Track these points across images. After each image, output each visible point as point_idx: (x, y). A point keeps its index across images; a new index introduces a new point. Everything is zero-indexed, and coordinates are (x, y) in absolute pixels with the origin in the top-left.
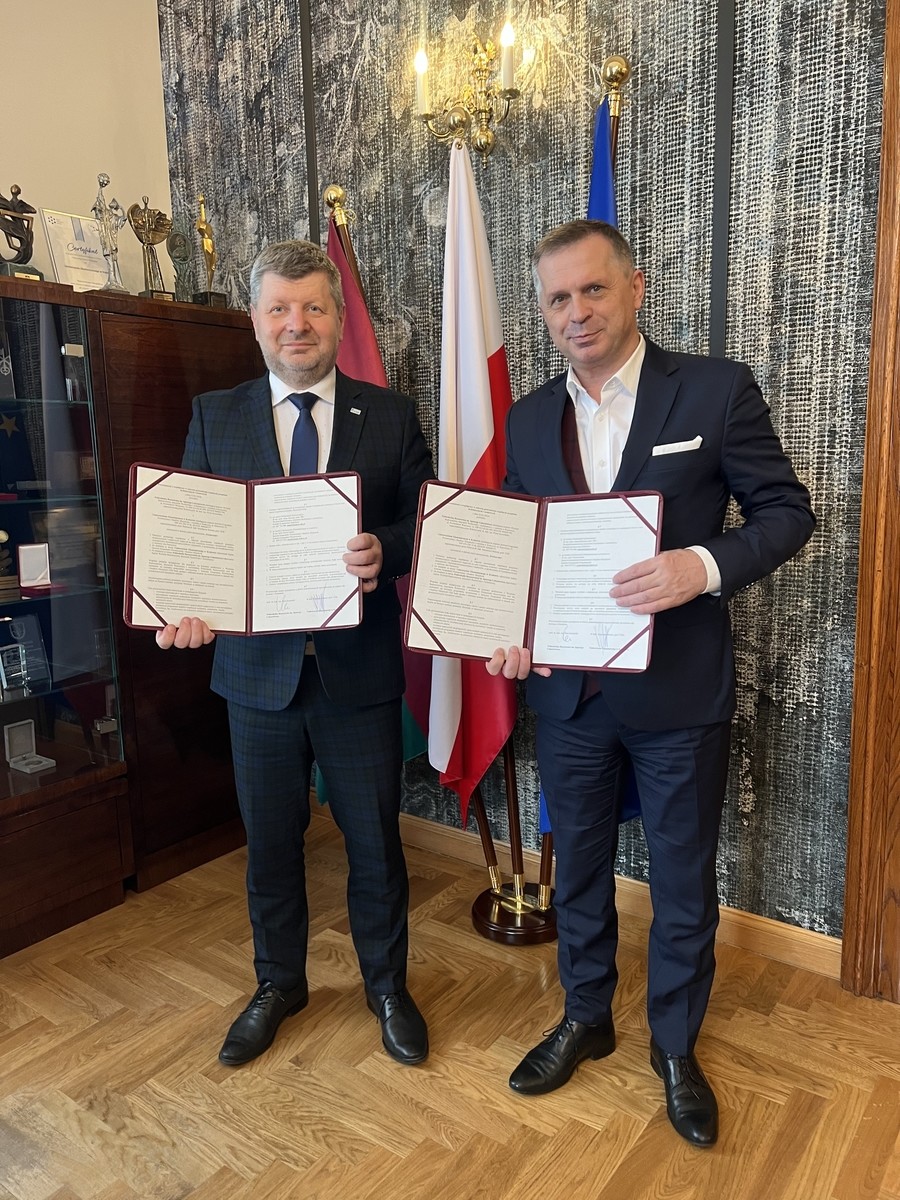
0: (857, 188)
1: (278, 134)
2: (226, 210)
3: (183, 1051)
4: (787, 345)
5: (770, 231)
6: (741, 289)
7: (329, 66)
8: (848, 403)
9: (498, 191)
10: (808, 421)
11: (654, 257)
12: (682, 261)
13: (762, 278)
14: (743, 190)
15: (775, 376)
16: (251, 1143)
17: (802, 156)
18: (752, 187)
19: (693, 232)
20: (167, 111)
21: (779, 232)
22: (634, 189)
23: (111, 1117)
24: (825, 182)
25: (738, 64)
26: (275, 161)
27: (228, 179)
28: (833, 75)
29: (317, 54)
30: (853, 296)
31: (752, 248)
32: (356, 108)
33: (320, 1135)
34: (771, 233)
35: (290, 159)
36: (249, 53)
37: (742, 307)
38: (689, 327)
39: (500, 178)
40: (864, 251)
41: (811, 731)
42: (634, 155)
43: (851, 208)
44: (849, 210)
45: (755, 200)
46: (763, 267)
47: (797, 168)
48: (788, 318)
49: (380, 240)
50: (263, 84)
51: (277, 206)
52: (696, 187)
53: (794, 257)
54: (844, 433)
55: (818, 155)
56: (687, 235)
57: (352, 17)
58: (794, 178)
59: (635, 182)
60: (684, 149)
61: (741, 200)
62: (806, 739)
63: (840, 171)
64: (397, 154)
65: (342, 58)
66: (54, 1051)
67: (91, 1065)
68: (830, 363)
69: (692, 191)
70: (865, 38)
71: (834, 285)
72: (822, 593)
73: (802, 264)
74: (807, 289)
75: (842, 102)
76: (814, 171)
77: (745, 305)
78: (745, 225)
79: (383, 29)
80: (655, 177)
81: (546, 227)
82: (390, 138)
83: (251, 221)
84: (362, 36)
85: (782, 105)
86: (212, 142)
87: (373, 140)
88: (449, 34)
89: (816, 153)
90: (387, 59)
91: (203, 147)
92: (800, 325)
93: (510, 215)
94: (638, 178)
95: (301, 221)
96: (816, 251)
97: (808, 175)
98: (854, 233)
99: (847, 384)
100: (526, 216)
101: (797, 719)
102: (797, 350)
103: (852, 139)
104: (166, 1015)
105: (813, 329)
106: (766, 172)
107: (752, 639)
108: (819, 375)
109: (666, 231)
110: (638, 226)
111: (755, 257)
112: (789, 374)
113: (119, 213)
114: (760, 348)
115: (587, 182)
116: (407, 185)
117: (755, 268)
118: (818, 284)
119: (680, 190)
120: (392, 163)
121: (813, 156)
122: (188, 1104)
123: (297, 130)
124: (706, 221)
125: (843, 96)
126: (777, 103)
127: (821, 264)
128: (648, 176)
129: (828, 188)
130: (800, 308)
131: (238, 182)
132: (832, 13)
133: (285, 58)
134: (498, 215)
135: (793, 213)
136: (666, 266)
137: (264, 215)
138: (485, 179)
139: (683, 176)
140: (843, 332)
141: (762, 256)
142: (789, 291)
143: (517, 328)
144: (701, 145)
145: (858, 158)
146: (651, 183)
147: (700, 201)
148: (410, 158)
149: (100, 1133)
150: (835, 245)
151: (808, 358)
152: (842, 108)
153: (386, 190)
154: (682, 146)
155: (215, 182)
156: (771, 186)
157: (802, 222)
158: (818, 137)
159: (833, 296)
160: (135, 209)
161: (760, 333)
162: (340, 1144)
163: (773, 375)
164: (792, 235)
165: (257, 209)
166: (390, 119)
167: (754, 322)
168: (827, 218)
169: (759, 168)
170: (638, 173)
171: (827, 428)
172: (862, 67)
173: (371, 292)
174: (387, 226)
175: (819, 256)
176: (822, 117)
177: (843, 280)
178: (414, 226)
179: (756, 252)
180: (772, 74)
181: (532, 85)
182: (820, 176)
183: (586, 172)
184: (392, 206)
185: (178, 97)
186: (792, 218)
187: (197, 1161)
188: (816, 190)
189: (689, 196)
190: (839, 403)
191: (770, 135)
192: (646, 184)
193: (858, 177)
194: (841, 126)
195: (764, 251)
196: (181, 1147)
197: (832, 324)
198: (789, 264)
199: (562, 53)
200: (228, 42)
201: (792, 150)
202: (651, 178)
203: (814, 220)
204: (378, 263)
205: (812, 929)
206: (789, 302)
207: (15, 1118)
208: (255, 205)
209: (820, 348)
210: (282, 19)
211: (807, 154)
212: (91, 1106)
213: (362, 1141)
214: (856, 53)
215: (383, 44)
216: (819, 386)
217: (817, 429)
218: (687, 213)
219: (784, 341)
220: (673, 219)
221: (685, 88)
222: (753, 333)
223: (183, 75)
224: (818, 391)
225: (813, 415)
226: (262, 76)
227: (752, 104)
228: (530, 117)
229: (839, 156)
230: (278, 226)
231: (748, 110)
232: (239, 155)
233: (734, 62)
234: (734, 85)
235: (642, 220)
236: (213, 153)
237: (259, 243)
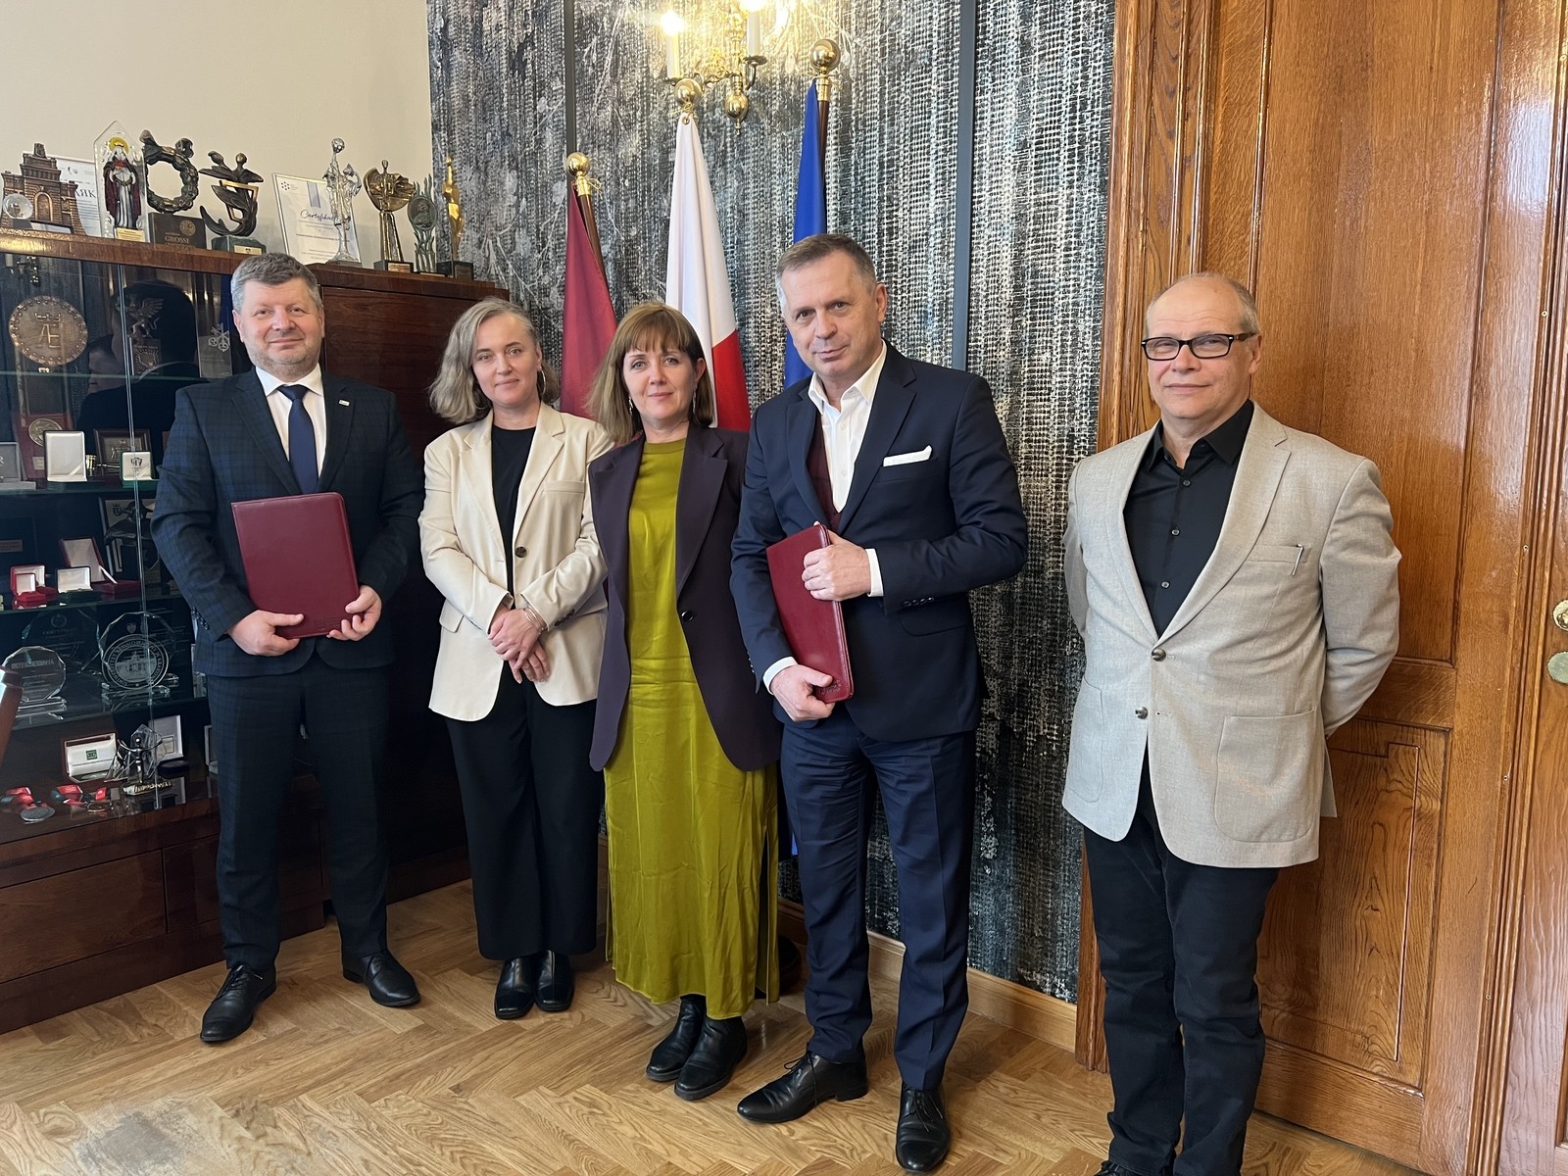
0: (1093, 174)
1: (539, 89)
2: (486, 168)
3: (343, 1072)
4: (1028, 340)
5: (1011, 216)
6: (984, 277)
7: (590, 18)
8: (1086, 405)
9: (751, 160)
10: (1048, 424)
11: (901, 238)
12: (928, 244)
13: (1004, 266)
14: (986, 171)
15: (1016, 373)
16: (386, 1158)
17: (1042, 137)
18: (994, 167)
19: (938, 213)
20: (431, 58)
21: (1020, 217)
22: (881, 165)
23: (254, 1125)
24: (1062, 166)
25: (981, 37)
26: (535, 117)
27: (489, 134)
28: (1070, 52)
29: (579, 5)
30: (1090, 290)
31: (994, 233)
32: (615, 64)
33: (458, 1156)
34: (1012, 218)
35: (551, 116)
37: (985, 297)
38: (934, 316)
39: (753, 146)
40: (1100, 241)
41: (1052, 768)
42: (881, 128)
43: (1088, 195)
44: (1086, 197)
45: (997, 181)
46: (1005, 254)
47: (1037, 149)
48: (1029, 311)
49: (636, 207)
50: (526, 34)
51: (536, 166)
52: (941, 165)
53: (1034, 244)
54: (1083, 438)
55: (1056, 137)
56: (932, 216)
58: (1034, 160)
59: (883, 156)
60: (929, 124)
61: (984, 180)
62: (1046, 777)
63: (1077, 155)
64: (654, 115)
65: (603, 10)
66: (213, 1063)
67: (245, 1078)
68: (1068, 361)
69: (937, 169)
70: (1102, 14)
71: (1072, 276)
72: (1061, 613)
73: (1042, 253)
74: (1047, 279)
75: (1079, 82)
76: (1053, 153)
77: (988, 295)
78: (987, 208)
80: (902, 152)
82: (648, 97)
83: (510, 181)
85: (1022, 82)
86: (475, 93)
87: (631, 99)
89: (1054, 134)
91: (466, 99)
92: (1040, 318)
93: (763, 186)
94: (886, 153)
95: (559, 183)
96: (1055, 239)
97: (1047, 157)
98: (1090, 220)
99: (1085, 384)
101: (1038, 753)
102: (1037, 345)
103: (1088, 121)
104: (337, 1038)
105: (1052, 323)
106: (1008, 152)
107: (994, 661)
108: (1058, 374)
109: (913, 211)
110: (885, 204)
111: (997, 243)
112: (1029, 371)
113: (354, 179)
114: (1002, 342)
115: (837, 154)
116: (663, 149)
117: (997, 255)
118: (1057, 275)
119: (926, 168)
120: (649, 124)
121: (1052, 138)
122: (334, 1120)
123: (557, 85)
124: (950, 202)
125: (1080, 75)
126: (1018, 80)
127: (1060, 253)
128: (896, 150)
129: (1067, 173)
130: (1040, 300)
131: (499, 137)
133: (547, 8)
134: (751, 185)
135: (1033, 197)
136: (912, 249)
137: (523, 176)
138: (739, 146)
139: (928, 153)
140: (1081, 328)
141: (1004, 243)
142: (1030, 281)
143: (768, 310)
144: (945, 121)
145: (1094, 142)
146: (898, 159)
147: (945, 181)
149: (240, 1139)
150: (1073, 234)
151: (1048, 355)
152: (1079, 88)
153: (643, 154)
154: (927, 121)
155: (477, 137)
156: (1012, 167)
157: (1042, 208)
158: (1057, 118)
159: (1071, 289)
160: (372, 175)
161: (1002, 325)
162: (475, 1165)
163: (1014, 372)
164: (1032, 221)
165: (517, 168)
166: (648, 77)
167: (996, 313)
168: (1065, 204)
169: (1000, 147)
170: (886, 148)
171: (1066, 432)
172: (1098, 45)
173: (627, 264)
174: (643, 192)
175: (1058, 244)
176: (1060, 96)
177: (1081, 272)
179: (998, 238)
180: (1013, 48)
181: (785, 48)
182: (1058, 159)
183: (836, 144)
184: (648, 172)
185: (443, 43)
186: (1032, 203)
187: (328, 1170)
188: (1055, 174)
189: (934, 174)
190: (1078, 405)
191: (1011, 113)
192: (893, 160)
193: (1094, 161)
194: (1078, 107)
195: (1006, 237)
196: (315, 1156)
197: (1070, 319)
198: (1030, 252)
199: (813, 16)
201: (1032, 132)
202: (898, 153)
203: (1053, 206)
204: (633, 233)
205: (1053, 995)
206: (1029, 293)
207: (159, 1119)
208: (514, 165)
209: (1059, 344)
211: (1046, 136)
212: (237, 1114)
213: (499, 1164)
214: (1092, 30)
216: (1058, 385)
217: (1056, 432)
218: (933, 192)
219: (1026, 335)
220: (918, 198)
221: (930, 60)
222: (995, 325)
223: (448, 20)
224: (1058, 391)
225: (1052, 418)
226: (525, 26)
227: (994, 79)
228: (783, 83)
229: (1077, 139)
230: (537, 187)
231: (990, 86)
232: (501, 109)
233: (977, 34)
234: (976, 59)
235: (889, 198)
236: (475, 105)
237: (517, 205)
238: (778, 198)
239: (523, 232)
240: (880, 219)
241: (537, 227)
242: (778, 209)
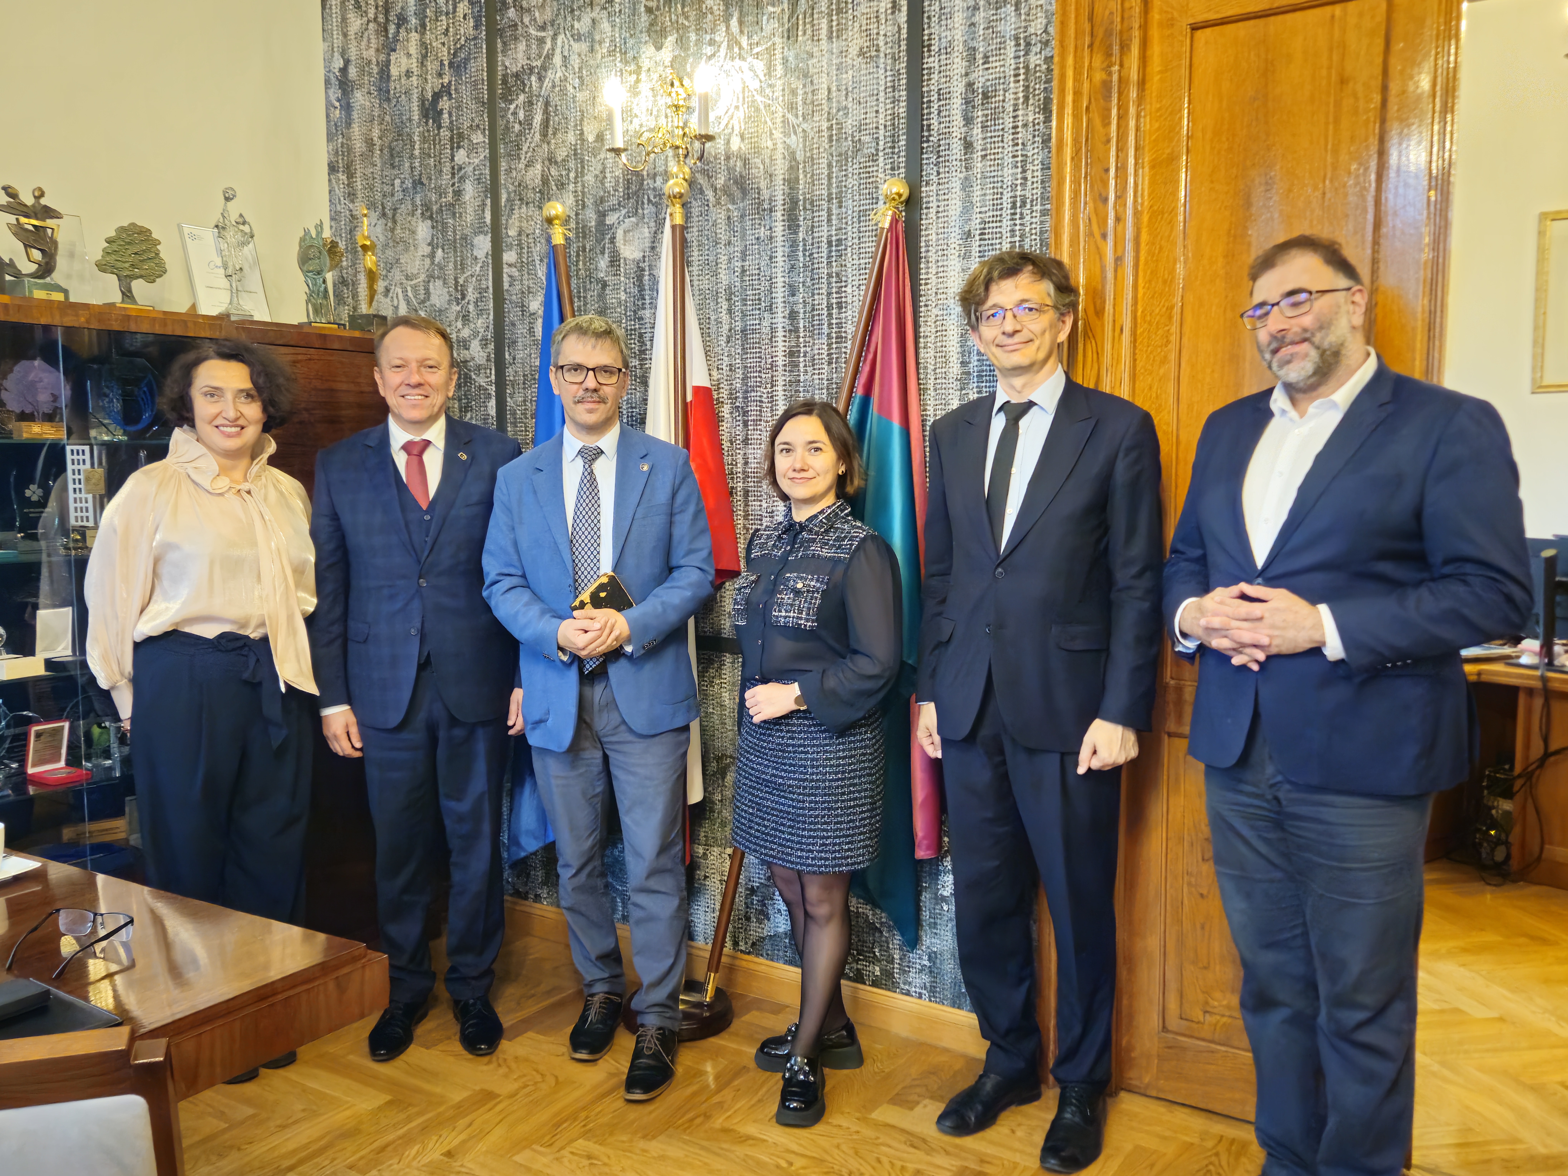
1: (457, 140)
2: (394, 216)
6: (932, 352)
7: (517, 75)
9: (695, 229)
11: (850, 312)
13: (951, 343)
14: (932, 256)
17: (985, 228)
18: (940, 253)
20: (327, 97)
22: (830, 243)
25: (926, 134)
26: (453, 168)
27: (397, 182)
28: (1010, 155)
29: (503, 61)
31: (941, 312)
32: (546, 123)
35: (471, 169)
36: (426, 48)
42: (829, 210)
45: (944, 266)
46: (952, 333)
47: (981, 239)
50: (442, 83)
51: (454, 217)
55: (999, 229)
57: (543, 28)
58: (978, 249)
59: (831, 236)
61: (930, 264)
64: (589, 178)
65: (531, 69)
70: (1038, 124)
75: (1019, 182)
76: (996, 244)
77: (936, 369)
78: (934, 290)
79: (576, 46)
80: (850, 233)
81: (744, 271)
82: (582, 162)
83: (423, 230)
84: (553, 50)
85: (966, 178)
86: (380, 138)
87: (564, 160)
88: (645, 63)
89: (997, 227)
90: (580, 78)
91: (370, 143)
94: (834, 233)
95: (481, 237)
100: (723, 259)
103: (1028, 218)
104: (304, 1118)
106: (953, 240)
110: (834, 280)
111: (944, 322)
113: (246, 229)
116: (599, 211)
117: (944, 333)
120: (583, 186)
121: (995, 230)
123: (478, 138)
125: (1019, 176)
126: (962, 176)
128: (844, 231)
131: (410, 185)
132: (1010, 96)
133: (467, 60)
137: (439, 226)
141: (951, 322)
145: (1033, 237)
148: (603, 184)
152: (1019, 188)
153: (577, 214)
155: (383, 183)
156: (957, 254)
158: (999, 213)
165: (431, 218)
166: (582, 140)
167: (944, 386)
169: (946, 235)
170: (834, 228)
172: (1036, 151)
176: (1002, 193)
178: (606, 255)
179: (945, 317)
180: (957, 147)
181: (730, 126)
184: (583, 232)
185: (342, 84)
191: (955, 205)
192: (841, 240)
194: (1018, 205)
195: (952, 317)
199: (759, 98)
200: (403, 33)
201: (975, 225)
202: (846, 233)
208: (428, 213)
210: (464, 18)
211: (989, 228)
214: (1030, 137)
215: (575, 61)
221: (877, 150)
223: (349, 61)
226: (440, 75)
227: (938, 173)
228: (728, 158)
229: (1017, 233)
230: (455, 240)
231: (935, 179)
232: (412, 157)
233: (922, 131)
234: (922, 153)
235: (838, 275)
236: (381, 150)
237: (432, 256)
238: (724, 267)
239: (439, 283)
240: (829, 294)
241: (456, 279)
242: (724, 278)
